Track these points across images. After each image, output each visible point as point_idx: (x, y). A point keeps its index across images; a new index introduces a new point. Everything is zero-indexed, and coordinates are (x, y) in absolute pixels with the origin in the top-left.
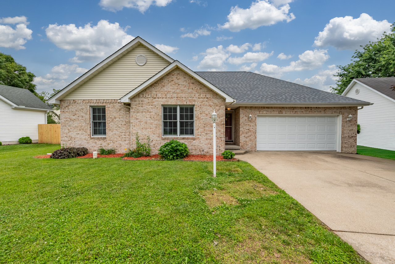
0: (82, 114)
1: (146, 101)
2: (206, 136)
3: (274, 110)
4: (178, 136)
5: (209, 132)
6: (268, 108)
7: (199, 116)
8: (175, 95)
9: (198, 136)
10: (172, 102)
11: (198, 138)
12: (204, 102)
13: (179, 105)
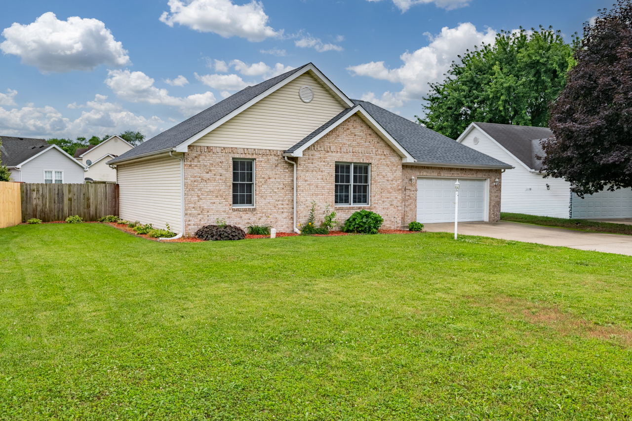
0: (221, 171)
1: (317, 155)
2: (383, 205)
3: (434, 170)
4: (352, 205)
5: (386, 200)
6: (428, 168)
7: (377, 178)
8: (351, 149)
9: (375, 205)
10: (347, 158)
11: (375, 207)
12: (381, 160)
13: (354, 163)
